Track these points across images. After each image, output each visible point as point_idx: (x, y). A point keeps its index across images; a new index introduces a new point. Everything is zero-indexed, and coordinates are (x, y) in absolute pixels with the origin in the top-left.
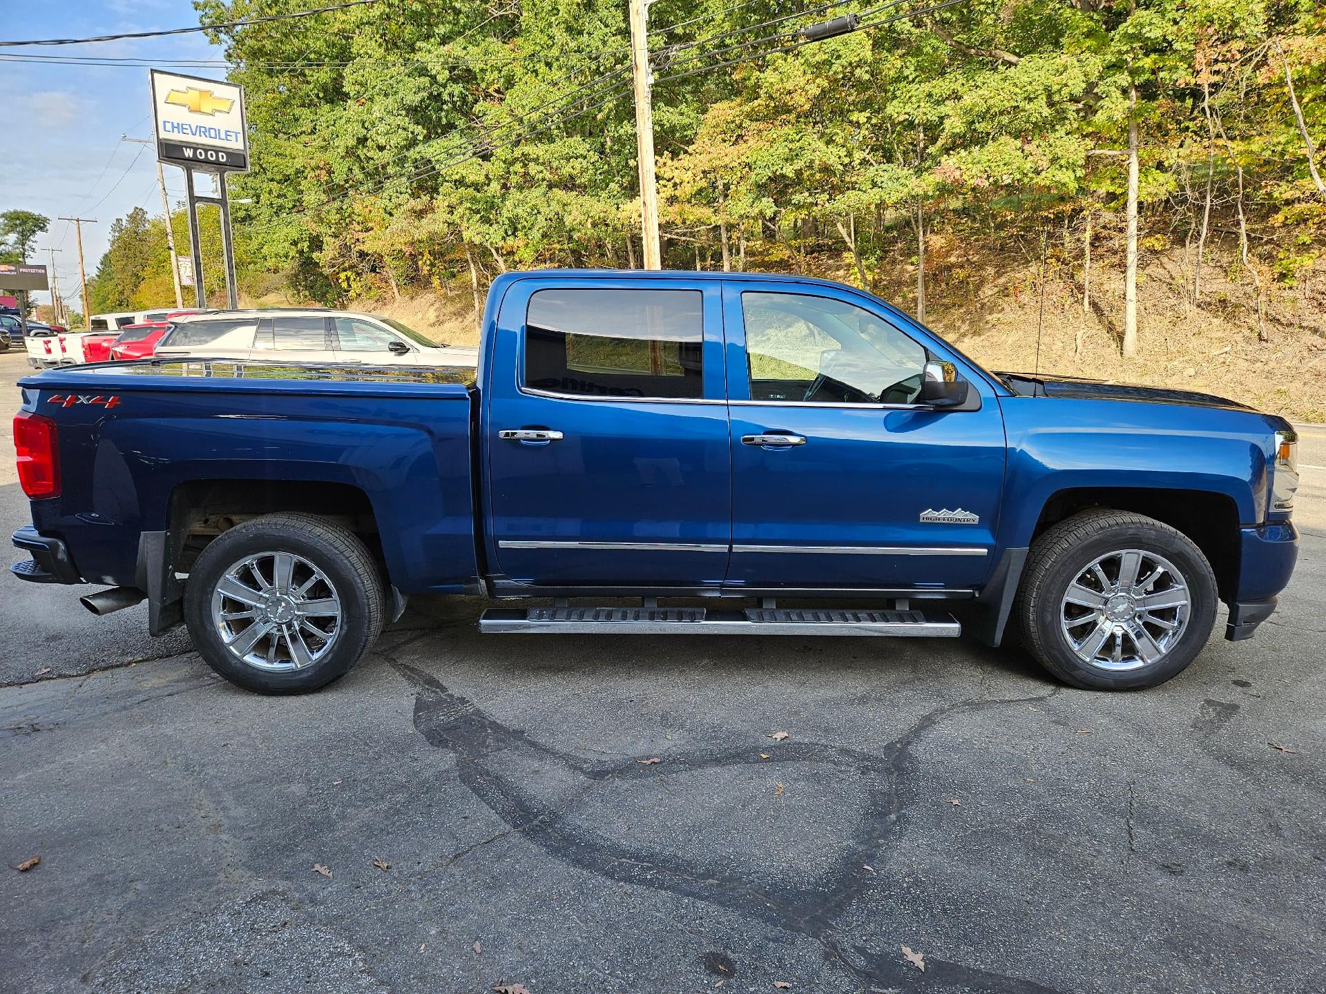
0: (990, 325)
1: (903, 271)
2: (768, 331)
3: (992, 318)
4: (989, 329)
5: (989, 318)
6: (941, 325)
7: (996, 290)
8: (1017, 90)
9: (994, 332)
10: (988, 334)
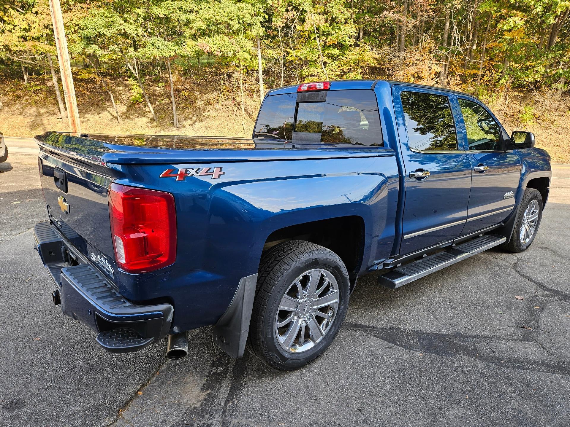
0: (205, 118)
1: (154, 90)
2: (86, 116)
3: (206, 114)
4: (206, 119)
5: (204, 114)
6: (182, 116)
7: (203, 102)
8: (226, 15)
9: (208, 120)
10: (205, 121)
